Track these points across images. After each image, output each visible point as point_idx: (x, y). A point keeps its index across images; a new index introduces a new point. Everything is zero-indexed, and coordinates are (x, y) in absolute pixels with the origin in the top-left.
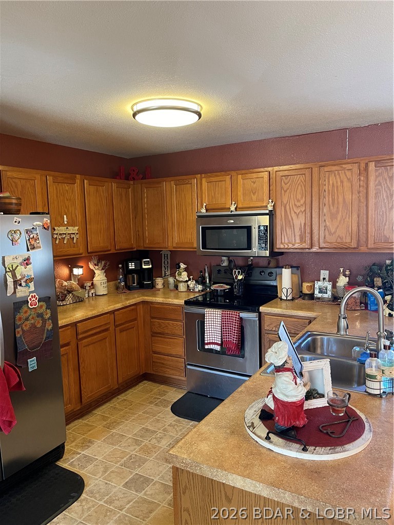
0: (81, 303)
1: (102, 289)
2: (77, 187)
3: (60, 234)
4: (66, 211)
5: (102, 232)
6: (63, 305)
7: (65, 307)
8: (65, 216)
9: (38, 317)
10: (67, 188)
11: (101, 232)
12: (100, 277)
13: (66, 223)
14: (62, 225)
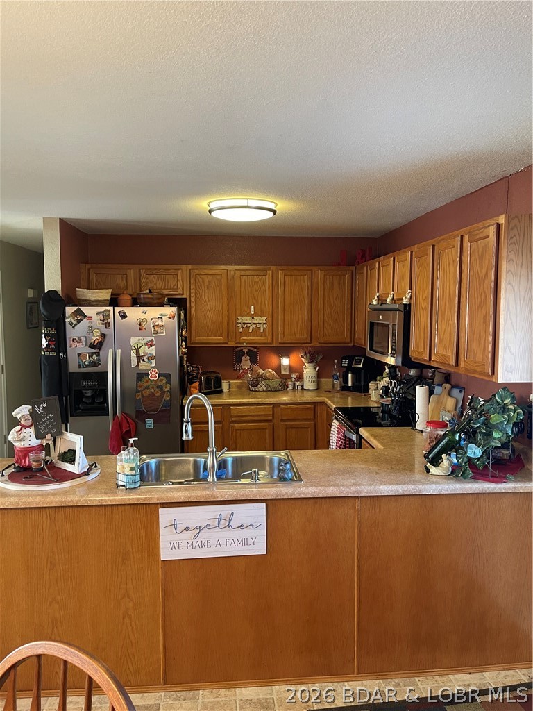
0: (277, 393)
1: (309, 384)
2: (269, 278)
3: (254, 323)
4: (255, 301)
5: (300, 322)
6: (255, 391)
7: (257, 393)
8: (252, 307)
9: (157, 387)
10: (257, 280)
11: (297, 323)
12: (309, 370)
13: (252, 313)
14: (249, 314)
